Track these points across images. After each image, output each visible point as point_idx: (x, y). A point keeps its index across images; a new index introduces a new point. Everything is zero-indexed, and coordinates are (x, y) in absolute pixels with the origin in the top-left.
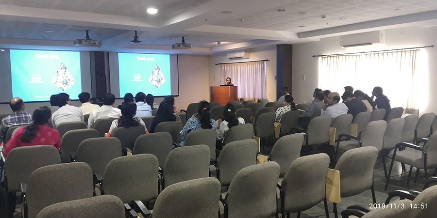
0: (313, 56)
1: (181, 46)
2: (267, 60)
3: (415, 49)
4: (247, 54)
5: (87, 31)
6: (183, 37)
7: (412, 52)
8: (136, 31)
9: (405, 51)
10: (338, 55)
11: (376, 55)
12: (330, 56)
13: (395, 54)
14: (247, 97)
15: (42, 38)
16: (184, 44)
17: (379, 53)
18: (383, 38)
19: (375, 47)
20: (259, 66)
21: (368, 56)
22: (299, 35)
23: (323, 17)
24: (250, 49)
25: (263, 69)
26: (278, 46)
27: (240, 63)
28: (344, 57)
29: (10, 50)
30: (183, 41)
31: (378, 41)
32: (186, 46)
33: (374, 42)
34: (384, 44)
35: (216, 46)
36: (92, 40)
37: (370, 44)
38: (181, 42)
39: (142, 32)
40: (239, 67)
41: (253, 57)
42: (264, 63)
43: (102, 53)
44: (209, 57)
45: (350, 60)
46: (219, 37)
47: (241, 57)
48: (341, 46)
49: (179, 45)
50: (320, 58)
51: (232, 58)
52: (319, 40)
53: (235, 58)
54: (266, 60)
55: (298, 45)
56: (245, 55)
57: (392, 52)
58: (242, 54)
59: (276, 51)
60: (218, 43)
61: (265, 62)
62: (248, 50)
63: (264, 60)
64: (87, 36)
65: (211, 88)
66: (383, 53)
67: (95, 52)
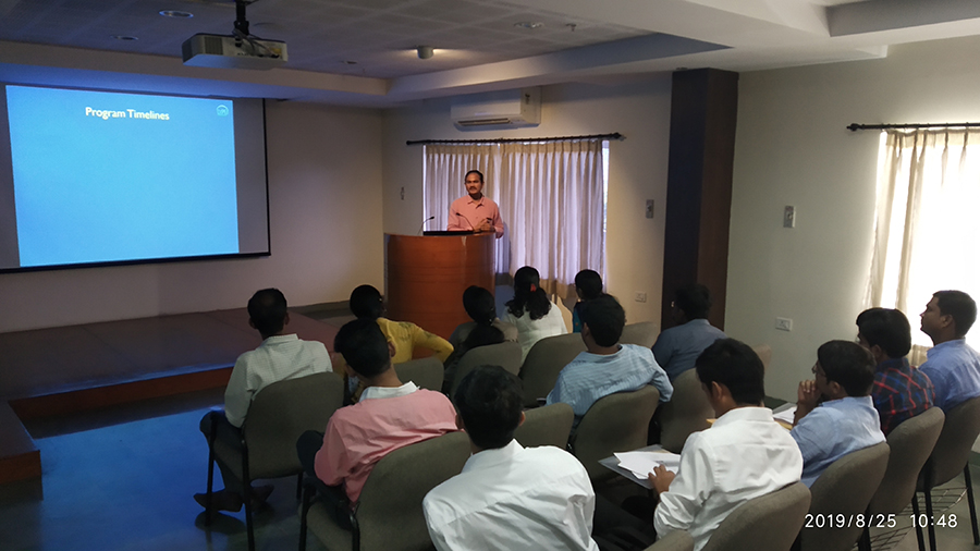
0: (854, 127)
1: (227, 45)
2: (617, 136)
4: (529, 107)
6: (240, 4)
20: (575, 160)
22: (834, 15)
24: (543, 87)
25: (595, 170)
27: (501, 140)
30: (240, 25)
32: (252, 51)
35: (410, 67)
40: (496, 159)
42: (599, 149)
44: (383, 115)
47: (505, 121)
50: (884, 135)
51: (470, 123)
52: (884, 55)
53: (481, 122)
54: (610, 136)
56: (523, 110)
58: (512, 109)
60: (422, 55)
61: (605, 143)
62: (536, 94)
63: (601, 137)
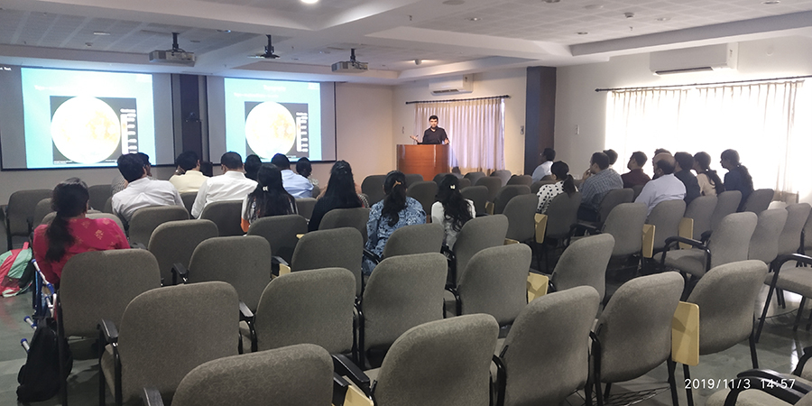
0: (597, 90)
1: (350, 66)
2: (507, 96)
3: (794, 80)
4: (467, 83)
5: (175, 35)
6: (353, 50)
7: (788, 85)
8: (269, 36)
9: (775, 84)
10: (645, 89)
11: (720, 91)
12: (631, 90)
13: (755, 88)
14: (465, 165)
15: (86, 47)
16: (353, 63)
17: (724, 87)
18: (733, 59)
19: (717, 74)
20: (490, 107)
21: (704, 91)
22: (573, 48)
23: (629, 15)
24: (474, 74)
25: (498, 113)
26: (530, 69)
27: (454, 100)
28: (656, 93)
29: (22, 69)
30: (353, 57)
31: (723, 63)
32: (358, 68)
33: (716, 66)
34: (735, 69)
35: (411, 68)
36: (184, 51)
37: (708, 68)
38: (349, 60)
39: (280, 39)
40: (452, 109)
41: (479, 90)
42: (500, 102)
43: (195, 78)
44: (392, 88)
45: (669, 98)
46: (421, 51)
47: (456, 90)
48: (652, 71)
49: (345, 65)
50: (610, 93)
51: (440, 92)
52: (608, 60)
53: (444, 91)
54: (504, 97)
55: (568, 68)
56: (464, 85)
57: (750, 86)
58: (459, 85)
59: (526, 78)
60: (417, 63)
61: (502, 100)
62: (470, 78)
63: (501, 97)
64: (175, 45)
65: (400, 148)
66: (732, 87)
67: (181, 75)
